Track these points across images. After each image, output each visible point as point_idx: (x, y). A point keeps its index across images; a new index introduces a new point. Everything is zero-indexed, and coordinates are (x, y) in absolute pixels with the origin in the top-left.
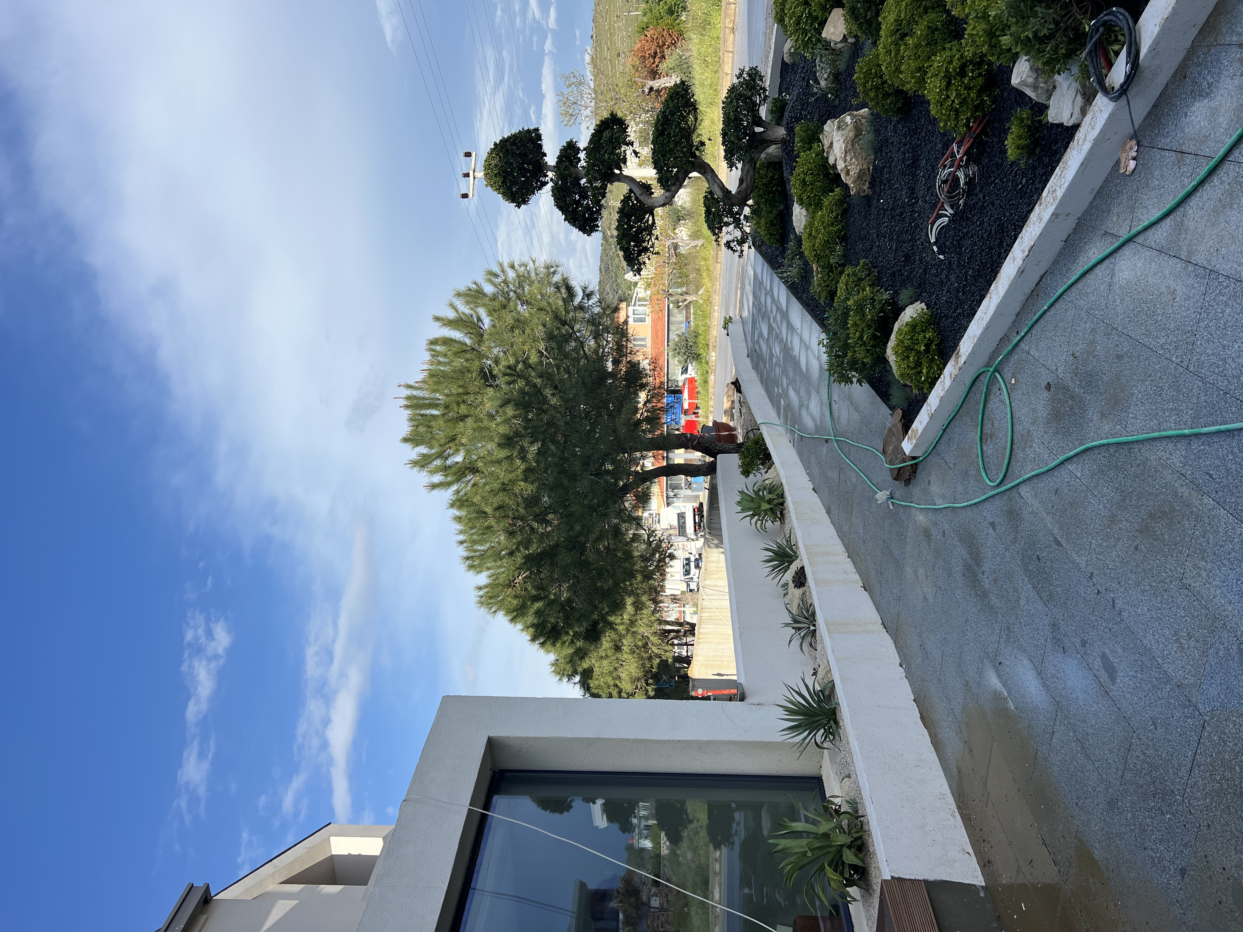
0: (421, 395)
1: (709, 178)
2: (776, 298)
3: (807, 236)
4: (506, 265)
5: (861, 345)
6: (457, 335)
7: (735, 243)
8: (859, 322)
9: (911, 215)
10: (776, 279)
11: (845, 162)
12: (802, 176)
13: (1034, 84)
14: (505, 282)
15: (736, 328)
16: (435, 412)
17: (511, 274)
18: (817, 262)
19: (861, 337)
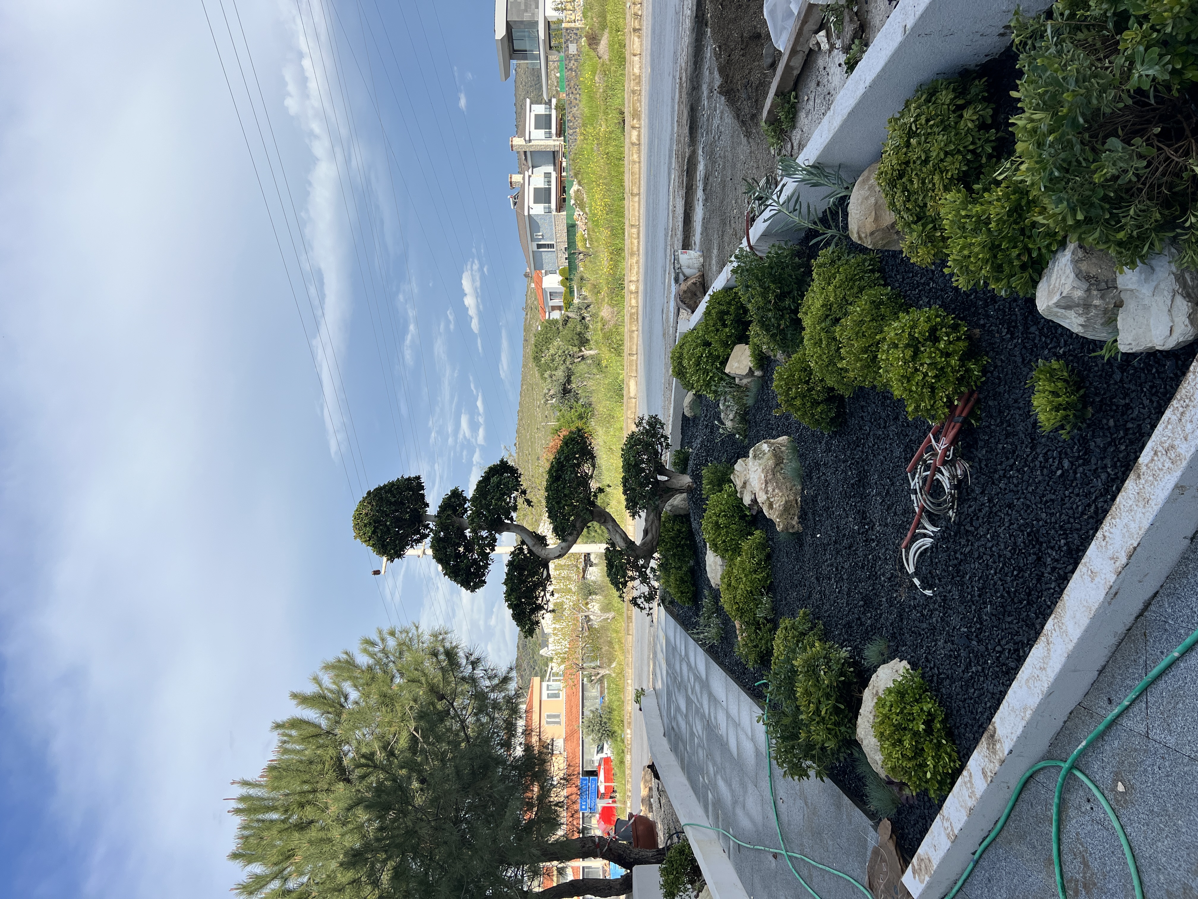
0: (259, 794)
1: (610, 527)
2: (693, 664)
3: (725, 586)
4: (385, 632)
5: (818, 723)
6: (311, 714)
7: (643, 599)
8: (812, 690)
9: (866, 545)
10: (691, 642)
11: (767, 493)
12: (714, 518)
13: (1084, 299)
14: (383, 651)
15: (649, 702)
16: (275, 816)
17: (392, 643)
18: (741, 617)
19: (817, 711)
